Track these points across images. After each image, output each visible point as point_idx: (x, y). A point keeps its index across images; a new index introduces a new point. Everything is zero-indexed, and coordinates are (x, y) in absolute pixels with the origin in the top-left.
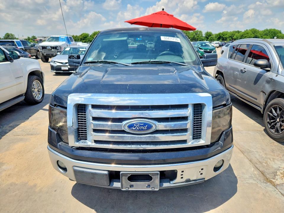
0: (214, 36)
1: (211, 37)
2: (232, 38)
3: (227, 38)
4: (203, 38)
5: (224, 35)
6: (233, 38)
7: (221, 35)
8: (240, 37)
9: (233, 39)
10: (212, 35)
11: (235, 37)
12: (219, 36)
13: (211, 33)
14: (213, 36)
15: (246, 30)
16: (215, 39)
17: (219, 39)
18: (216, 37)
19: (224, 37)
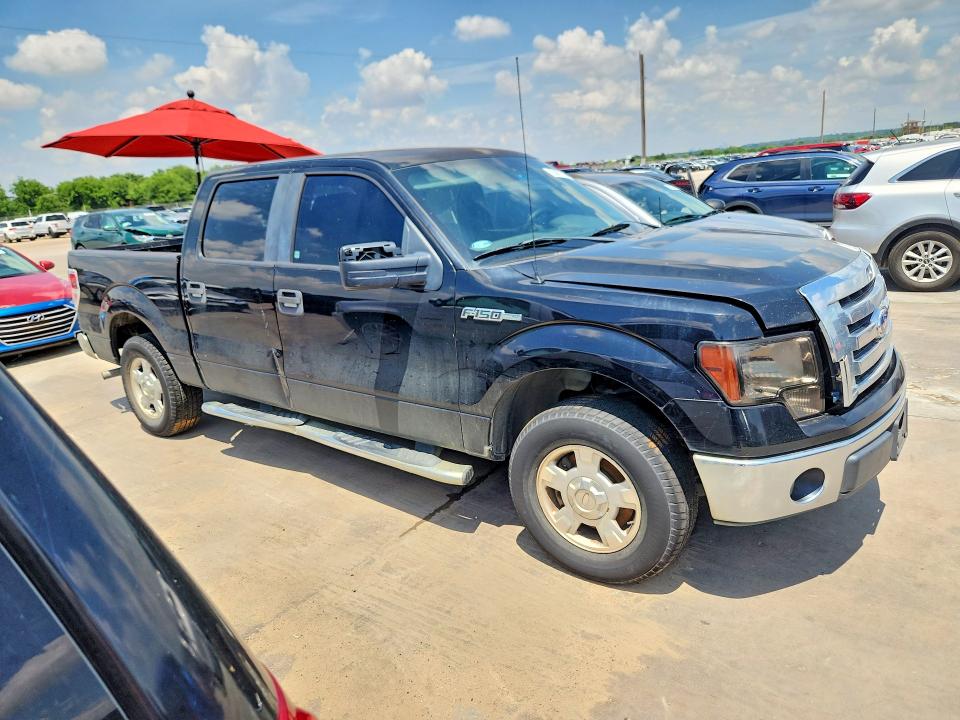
0: (54, 196)
1: (45, 199)
2: (123, 197)
3: (107, 199)
4: (12, 206)
5: (92, 191)
6: (128, 197)
7: (81, 190)
8: (149, 194)
9: (127, 201)
10: (46, 191)
11: (131, 194)
12: (73, 193)
13: (38, 185)
14: (51, 195)
15: (157, 172)
16: (61, 204)
17: (77, 203)
18: (62, 198)
19: (94, 195)
